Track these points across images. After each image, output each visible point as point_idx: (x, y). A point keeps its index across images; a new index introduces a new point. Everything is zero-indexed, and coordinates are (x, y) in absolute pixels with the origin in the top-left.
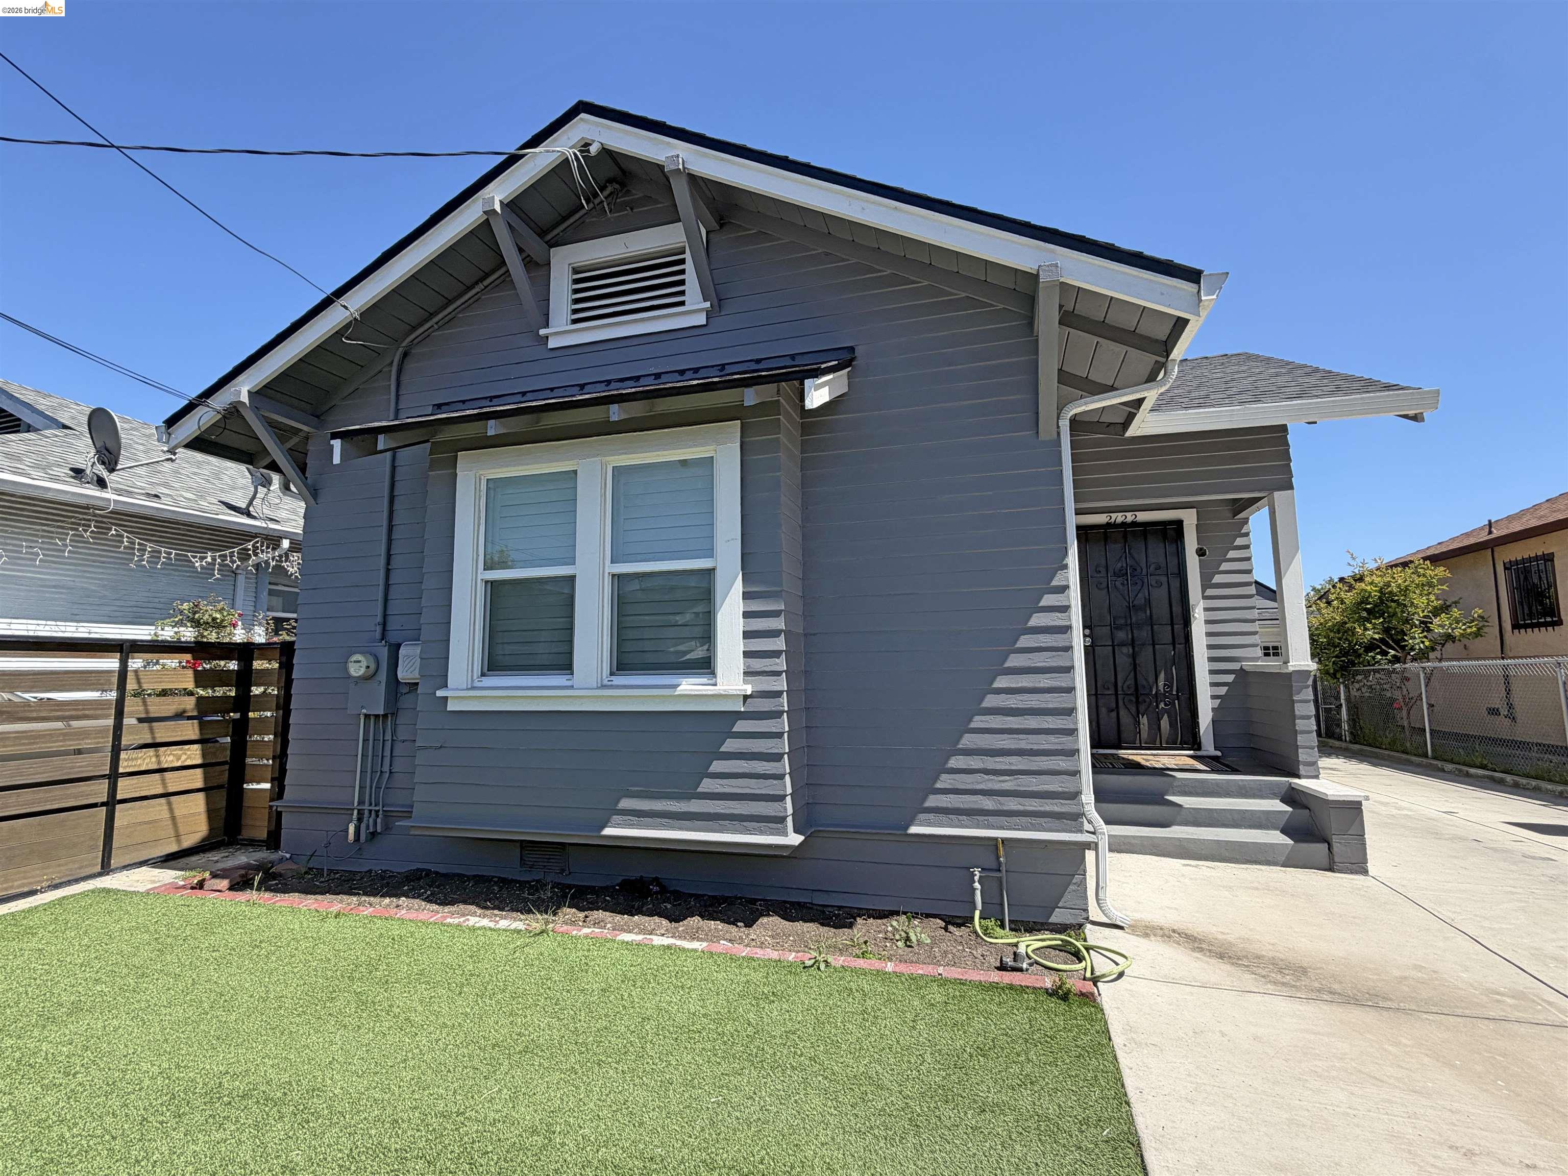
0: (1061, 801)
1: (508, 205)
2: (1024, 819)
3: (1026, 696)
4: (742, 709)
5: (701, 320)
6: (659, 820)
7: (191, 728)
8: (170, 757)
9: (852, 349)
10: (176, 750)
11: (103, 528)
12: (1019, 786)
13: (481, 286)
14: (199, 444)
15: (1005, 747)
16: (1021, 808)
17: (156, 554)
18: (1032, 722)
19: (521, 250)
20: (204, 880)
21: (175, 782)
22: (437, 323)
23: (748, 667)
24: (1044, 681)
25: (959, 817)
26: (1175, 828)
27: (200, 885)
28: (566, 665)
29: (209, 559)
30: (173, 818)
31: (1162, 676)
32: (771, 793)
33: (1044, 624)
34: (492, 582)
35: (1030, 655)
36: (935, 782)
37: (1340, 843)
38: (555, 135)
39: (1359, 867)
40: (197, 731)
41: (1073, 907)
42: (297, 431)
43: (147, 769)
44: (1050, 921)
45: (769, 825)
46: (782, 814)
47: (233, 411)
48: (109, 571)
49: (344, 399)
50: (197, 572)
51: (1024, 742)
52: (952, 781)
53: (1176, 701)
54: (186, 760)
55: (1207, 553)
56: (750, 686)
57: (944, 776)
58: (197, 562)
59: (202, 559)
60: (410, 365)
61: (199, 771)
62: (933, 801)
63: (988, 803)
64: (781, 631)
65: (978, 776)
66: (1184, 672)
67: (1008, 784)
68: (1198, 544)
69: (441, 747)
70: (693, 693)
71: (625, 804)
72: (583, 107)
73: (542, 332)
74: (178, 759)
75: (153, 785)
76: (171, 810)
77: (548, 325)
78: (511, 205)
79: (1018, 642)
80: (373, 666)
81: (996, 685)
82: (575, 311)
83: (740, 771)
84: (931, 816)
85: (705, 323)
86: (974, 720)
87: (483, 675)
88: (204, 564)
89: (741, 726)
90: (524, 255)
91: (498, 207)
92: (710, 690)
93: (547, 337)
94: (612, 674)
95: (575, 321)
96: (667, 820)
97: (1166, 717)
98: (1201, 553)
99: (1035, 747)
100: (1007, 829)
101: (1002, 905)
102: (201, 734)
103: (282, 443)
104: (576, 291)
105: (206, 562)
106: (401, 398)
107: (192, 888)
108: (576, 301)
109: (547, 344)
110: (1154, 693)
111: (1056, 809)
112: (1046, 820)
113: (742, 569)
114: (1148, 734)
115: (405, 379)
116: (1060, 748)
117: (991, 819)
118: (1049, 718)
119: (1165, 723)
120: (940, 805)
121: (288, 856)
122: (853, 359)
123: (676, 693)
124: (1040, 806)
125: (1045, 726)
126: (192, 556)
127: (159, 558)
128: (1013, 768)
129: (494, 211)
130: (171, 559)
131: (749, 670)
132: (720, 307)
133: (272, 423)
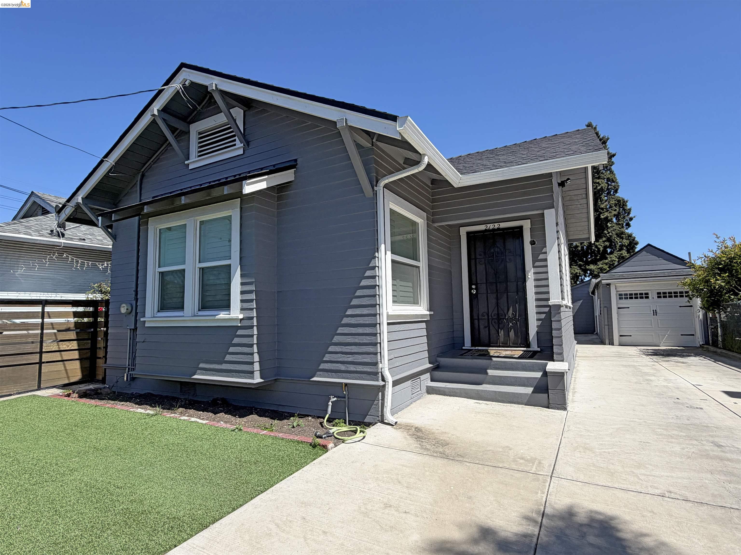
0: (370, 366)
1: (161, 111)
2: (356, 375)
3: (359, 318)
4: (239, 325)
5: (241, 152)
6: (212, 372)
7: (73, 334)
8: (64, 346)
9: (296, 160)
10: (67, 343)
11: (61, 254)
12: (354, 359)
15: (350, 341)
16: (355, 369)
17: (83, 264)
18: (360, 330)
20: (70, 394)
21: (66, 356)
22: (152, 162)
23: (242, 306)
24: (365, 311)
25: (332, 373)
26: (484, 385)
27: (69, 395)
28: (181, 307)
29: (106, 265)
30: (66, 370)
31: (511, 309)
32: (249, 361)
33: (366, 285)
34: (162, 272)
35: (361, 299)
36: (323, 358)
37: (552, 393)
38: (174, 79)
39: (562, 406)
40: (75, 336)
41: (374, 415)
43: (55, 350)
44: (365, 421)
45: (248, 374)
46: (252, 370)
47: (78, 206)
48: (68, 272)
50: (101, 270)
51: (357, 340)
52: (330, 357)
53: (518, 322)
54: (71, 347)
55: (536, 243)
56: (242, 315)
57: (327, 355)
58: (100, 266)
59: (102, 265)
60: (145, 181)
61: (77, 352)
62: (322, 366)
63: (342, 367)
64: (253, 291)
65: (339, 355)
66: (523, 307)
67: (350, 358)
68: (531, 238)
69: (144, 342)
70: (222, 318)
71: (201, 365)
72: (183, 65)
73: (186, 162)
74: (68, 347)
75: (57, 357)
76: (65, 367)
77: (189, 159)
78: (165, 110)
79: (356, 293)
80: (130, 309)
81: (347, 313)
82: (199, 151)
83: (239, 351)
84: (321, 373)
85: (242, 153)
86: (339, 329)
87: (158, 311)
88: (103, 267)
89: (240, 332)
91: (156, 113)
92: (227, 316)
93: (189, 164)
94: (199, 310)
95: (199, 156)
96: (215, 372)
97: (512, 330)
98: (533, 243)
99: (361, 342)
100: (350, 379)
101: (346, 413)
102: (77, 337)
104: (200, 143)
105: (104, 266)
106: (142, 195)
107: (65, 396)
108: (200, 147)
109: (189, 168)
110: (507, 318)
111: (369, 370)
112: (364, 375)
113: (240, 264)
114: (504, 339)
115: (143, 187)
116: (371, 342)
117: (344, 374)
118: (367, 328)
119: (512, 333)
120: (325, 368)
121: (108, 386)
122: (296, 165)
123: (216, 318)
124: (363, 369)
125: (365, 332)
126: (98, 264)
127: (84, 265)
128: (353, 351)
129: (156, 116)
130: (89, 265)
131: (243, 308)
132: (248, 145)
133: (92, 209)
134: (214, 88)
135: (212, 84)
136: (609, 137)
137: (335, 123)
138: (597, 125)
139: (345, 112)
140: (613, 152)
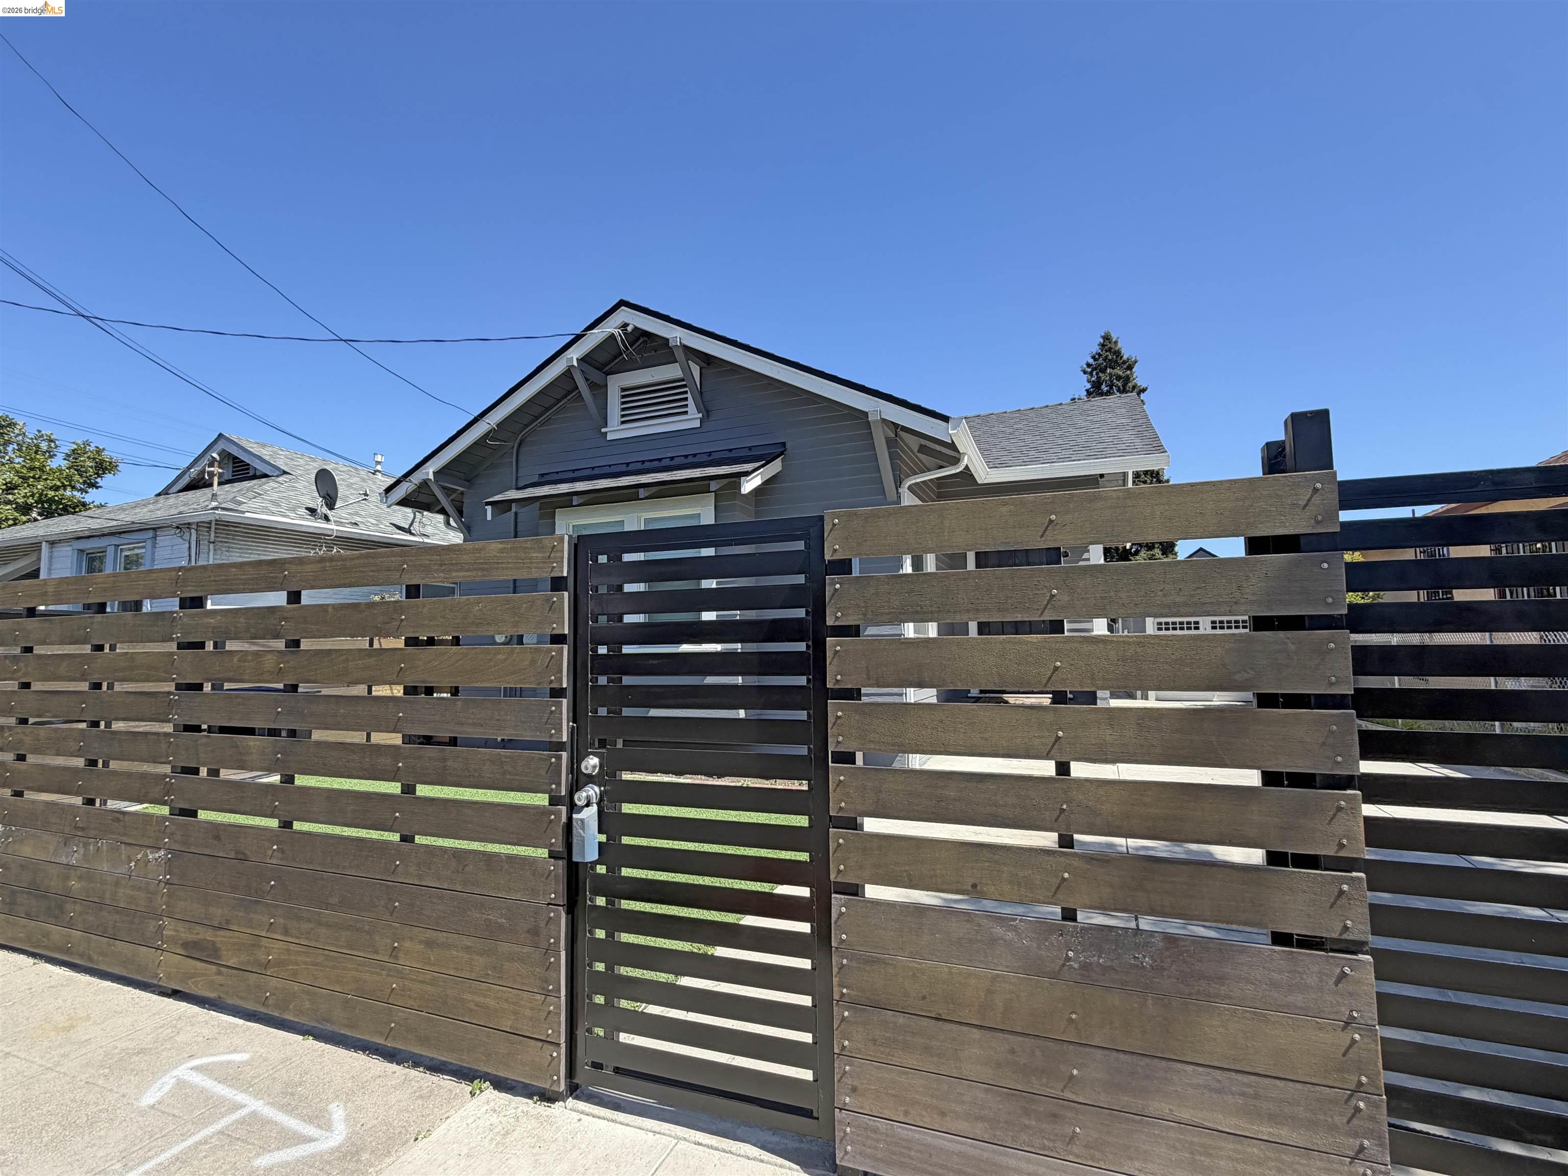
1: (582, 359)
5: (697, 424)
9: (784, 444)
13: (566, 400)
14: (403, 502)
19: (587, 380)
22: (539, 423)
38: (606, 321)
42: (455, 491)
47: (425, 483)
49: (484, 470)
55: (1070, 555)
60: (523, 449)
72: (622, 303)
73: (603, 430)
77: (606, 424)
78: (582, 360)
82: (623, 416)
85: (698, 427)
90: (589, 382)
91: (575, 364)
93: (607, 433)
95: (623, 422)
103: (449, 497)
104: (623, 403)
106: (520, 469)
108: (623, 409)
109: (606, 438)
115: (521, 458)
122: (784, 451)
129: (573, 366)
132: (708, 416)
133: (444, 488)
134: (678, 344)
135: (676, 337)
136: (1138, 359)
137: (867, 413)
138: (1118, 338)
139: (877, 402)
140: (1144, 386)
